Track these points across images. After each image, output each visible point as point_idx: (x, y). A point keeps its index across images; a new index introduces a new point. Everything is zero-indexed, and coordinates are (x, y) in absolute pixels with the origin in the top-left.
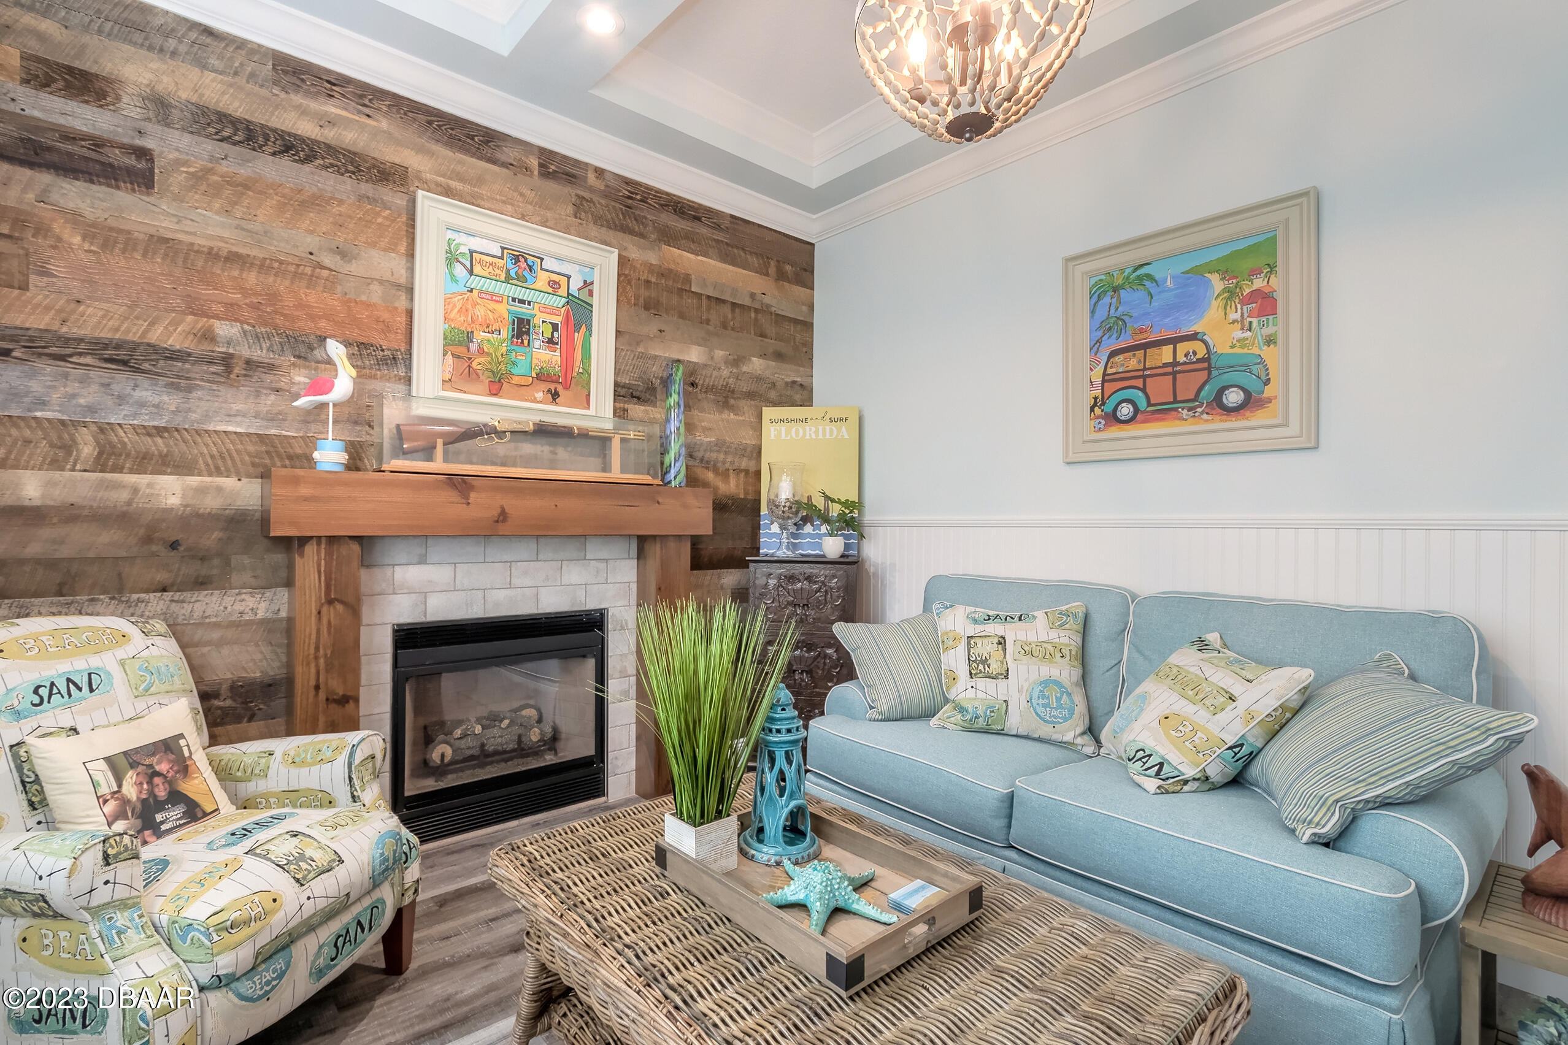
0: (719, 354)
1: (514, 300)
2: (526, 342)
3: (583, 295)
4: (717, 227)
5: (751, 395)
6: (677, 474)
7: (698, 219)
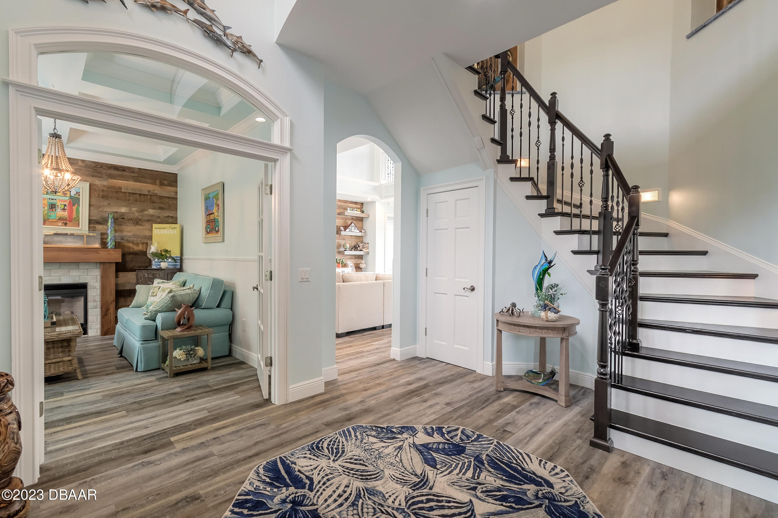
0: (134, 209)
1: (49, 199)
2: (54, 210)
3: (77, 196)
4: (133, 172)
5: (148, 221)
6: (110, 245)
7: (125, 171)
